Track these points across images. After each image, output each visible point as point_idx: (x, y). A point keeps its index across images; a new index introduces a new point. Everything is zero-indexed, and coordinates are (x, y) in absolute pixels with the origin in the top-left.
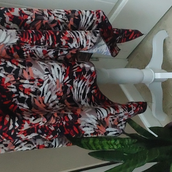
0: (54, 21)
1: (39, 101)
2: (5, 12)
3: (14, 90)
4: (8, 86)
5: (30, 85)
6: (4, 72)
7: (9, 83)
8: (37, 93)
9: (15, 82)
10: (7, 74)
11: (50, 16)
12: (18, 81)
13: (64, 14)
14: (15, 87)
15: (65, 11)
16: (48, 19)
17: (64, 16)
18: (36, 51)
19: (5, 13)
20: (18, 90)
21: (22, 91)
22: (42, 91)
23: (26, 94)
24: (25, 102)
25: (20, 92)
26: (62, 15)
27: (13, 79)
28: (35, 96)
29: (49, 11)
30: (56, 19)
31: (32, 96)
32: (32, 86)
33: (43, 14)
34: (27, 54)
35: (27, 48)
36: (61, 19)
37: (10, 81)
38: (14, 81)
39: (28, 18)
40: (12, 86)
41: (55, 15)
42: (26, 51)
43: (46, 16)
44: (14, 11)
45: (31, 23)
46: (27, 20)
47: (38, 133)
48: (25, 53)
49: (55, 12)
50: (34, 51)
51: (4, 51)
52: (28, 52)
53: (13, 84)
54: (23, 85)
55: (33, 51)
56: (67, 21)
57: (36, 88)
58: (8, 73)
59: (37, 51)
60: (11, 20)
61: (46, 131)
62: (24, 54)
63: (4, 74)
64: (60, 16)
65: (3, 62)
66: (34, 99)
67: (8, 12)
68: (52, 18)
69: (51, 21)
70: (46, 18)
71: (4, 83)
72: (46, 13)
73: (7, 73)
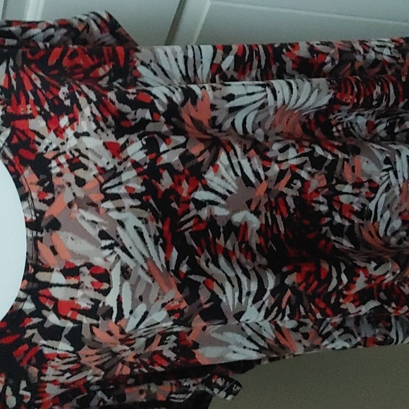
0: (376, 62)
1: (370, 233)
2: (284, 50)
3: (324, 208)
4: (315, 199)
5: (351, 196)
6: (309, 169)
7: (316, 191)
8: (364, 214)
9: (327, 189)
10: (315, 173)
11: (366, 52)
12: (332, 188)
13: (392, 46)
14: (325, 201)
15: (393, 41)
16: (364, 58)
17: (392, 50)
18: (354, 125)
19: (284, 53)
20: (331, 208)
21: (338, 209)
22: (373, 209)
23: (346, 218)
24: (345, 235)
25: (334, 213)
26: (390, 48)
27: (324, 183)
28: (362, 222)
29: (362, 43)
30: (379, 57)
31: (356, 220)
32: (357, 199)
33: (354, 50)
34: (338, 131)
35: (340, 117)
36: (389, 56)
37: (319, 188)
38: (325, 187)
39: (326, 61)
40: (321, 199)
41: (376, 49)
42: (337, 125)
43: (360, 53)
44: (299, 49)
45: (332, 70)
46: (326, 64)
47: (380, 300)
48: (334, 129)
49: (374, 43)
50: (351, 123)
51: (298, 127)
52: (340, 128)
53: (323, 196)
54: (340, 197)
55: (349, 126)
56: (401, 61)
57: (362, 204)
58: (316, 171)
59: (357, 124)
60: (296, 66)
61: (394, 296)
62: (333, 132)
63: (309, 173)
64: (387, 52)
65: (306, 147)
66: (360, 230)
67: (288, 50)
68: (372, 55)
69: (371, 62)
70: (359, 58)
71: (306, 193)
72: (358, 47)
73: (314, 170)
